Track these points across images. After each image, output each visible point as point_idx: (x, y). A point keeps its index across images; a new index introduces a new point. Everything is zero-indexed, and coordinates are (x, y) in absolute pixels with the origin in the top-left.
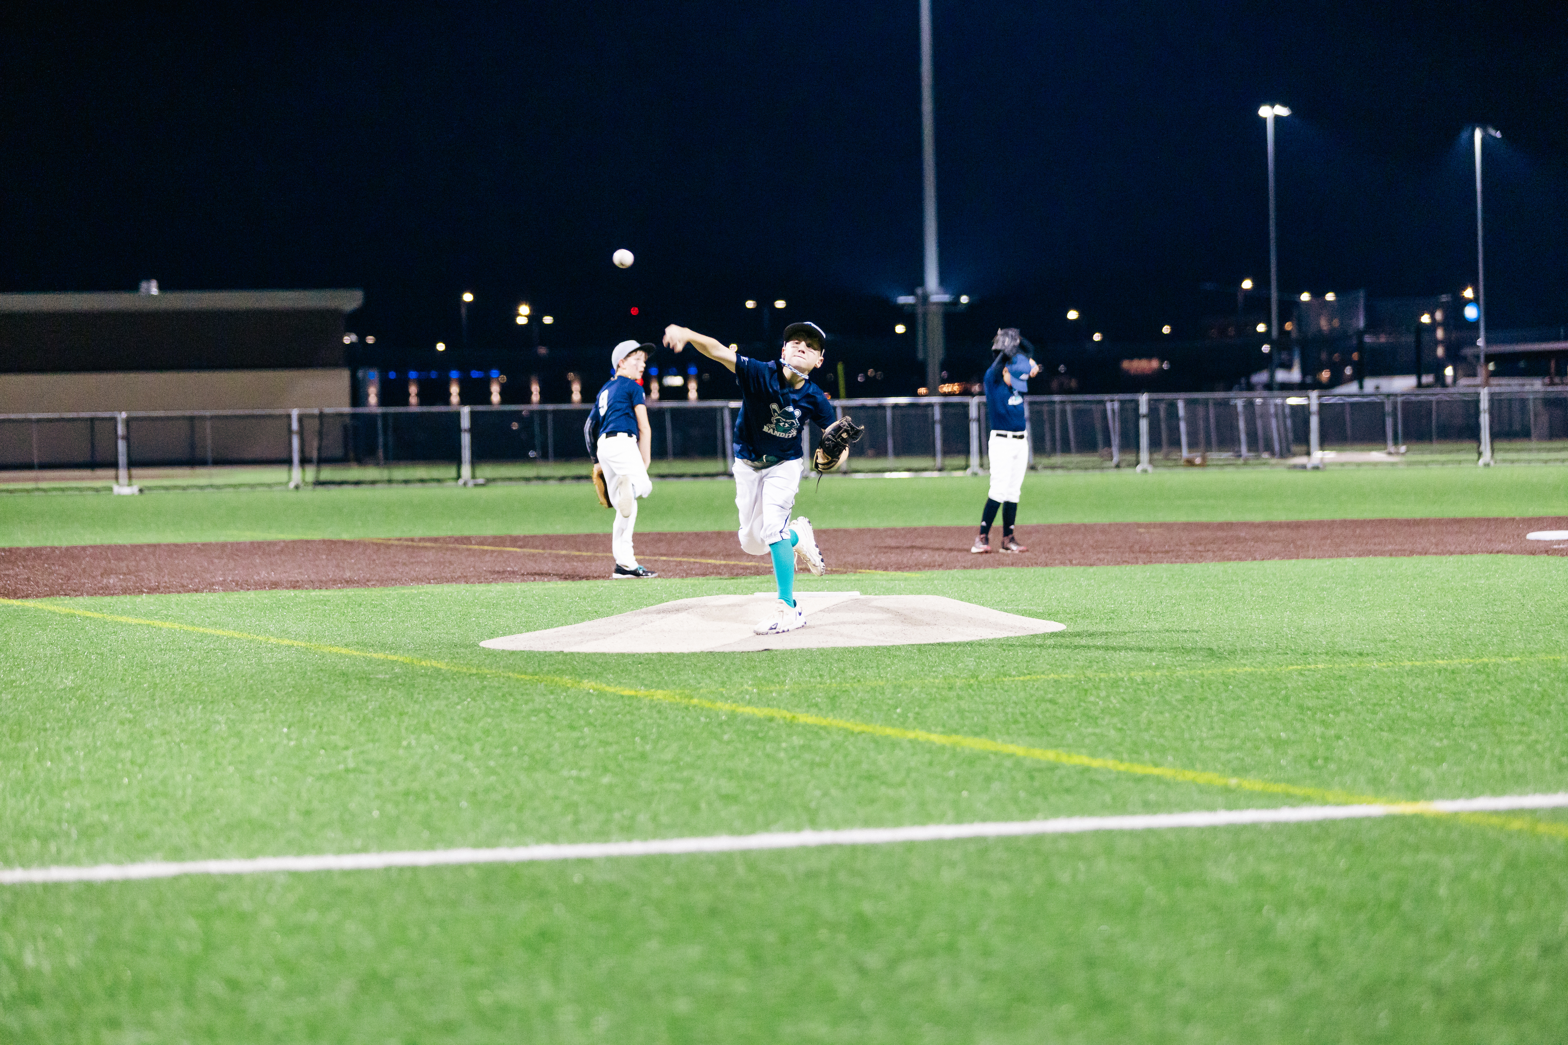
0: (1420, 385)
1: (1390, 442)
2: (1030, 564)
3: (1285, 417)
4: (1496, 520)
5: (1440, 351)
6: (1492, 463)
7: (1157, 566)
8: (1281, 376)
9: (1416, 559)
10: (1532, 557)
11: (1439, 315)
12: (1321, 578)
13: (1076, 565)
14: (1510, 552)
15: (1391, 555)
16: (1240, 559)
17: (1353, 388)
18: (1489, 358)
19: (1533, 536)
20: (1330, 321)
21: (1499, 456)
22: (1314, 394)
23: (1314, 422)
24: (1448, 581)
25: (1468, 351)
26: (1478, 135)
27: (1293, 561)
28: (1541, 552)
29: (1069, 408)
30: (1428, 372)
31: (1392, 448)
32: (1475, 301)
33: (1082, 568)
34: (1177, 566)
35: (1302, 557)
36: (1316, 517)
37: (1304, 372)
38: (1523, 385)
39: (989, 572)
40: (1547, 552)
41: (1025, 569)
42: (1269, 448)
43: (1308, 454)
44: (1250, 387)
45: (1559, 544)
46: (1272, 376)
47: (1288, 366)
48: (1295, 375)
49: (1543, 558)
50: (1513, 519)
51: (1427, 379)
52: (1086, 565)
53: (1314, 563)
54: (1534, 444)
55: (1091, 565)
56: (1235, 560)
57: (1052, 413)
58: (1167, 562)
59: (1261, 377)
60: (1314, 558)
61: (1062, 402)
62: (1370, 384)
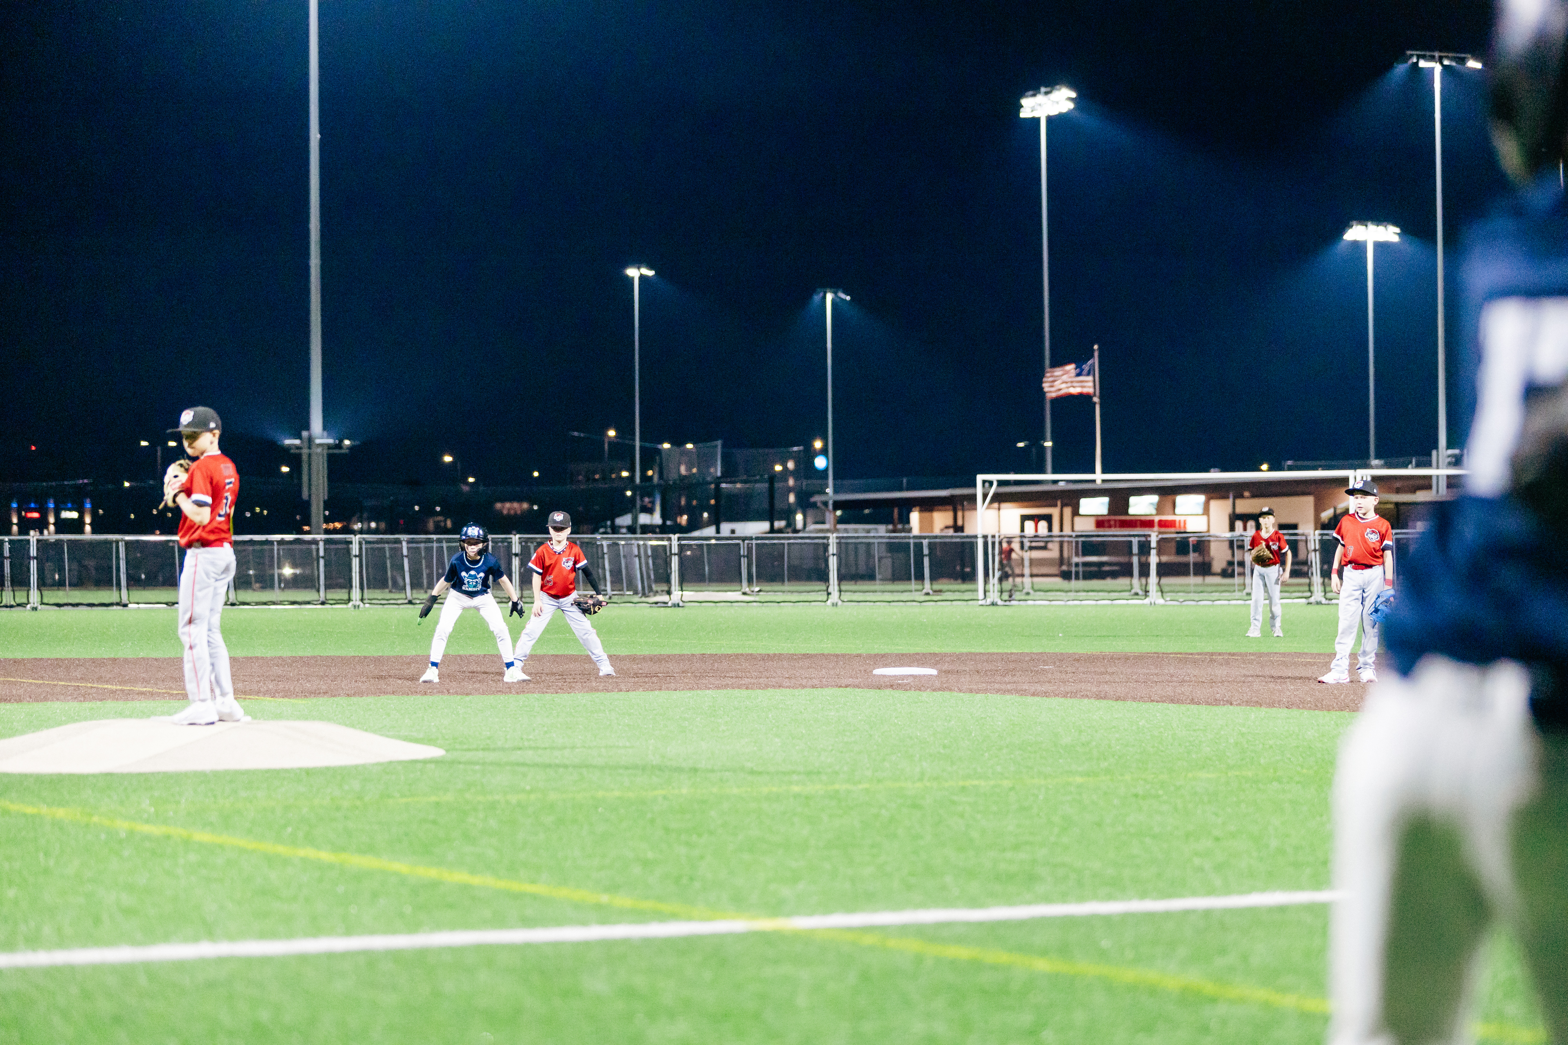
0: (772, 530)
1: (745, 583)
2: (410, 692)
3: (647, 557)
4: (843, 655)
5: (792, 498)
6: (840, 603)
7: (530, 695)
8: (644, 519)
9: (770, 691)
10: (878, 691)
11: (791, 465)
12: (682, 709)
13: (453, 694)
14: (858, 686)
15: (747, 688)
16: (607, 691)
17: (710, 531)
18: (837, 505)
19: (878, 672)
20: (689, 469)
21: (846, 596)
22: (675, 537)
23: (675, 562)
24: (801, 712)
25: (817, 499)
26: (829, 297)
27: (657, 692)
28: (886, 687)
29: (445, 545)
30: (780, 519)
31: (746, 588)
32: (824, 452)
33: (459, 697)
34: (548, 696)
35: (665, 690)
36: (676, 651)
37: (664, 516)
38: (868, 531)
39: (370, 699)
40: (892, 686)
41: (405, 698)
42: (631, 586)
43: (669, 593)
44: (615, 530)
45: (903, 680)
46: (635, 519)
47: (650, 511)
48: (656, 519)
49: (888, 691)
50: (859, 655)
51: (779, 524)
52: (462, 694)
53: (677, 695)
54: (877, 586)
55: (467, 694)
56: (603, 690)
57: (429, 550)
58: (539, 693)
59: (625, 520)
60: (675, 690)
61: (439, 541)
62: (726, 528)
